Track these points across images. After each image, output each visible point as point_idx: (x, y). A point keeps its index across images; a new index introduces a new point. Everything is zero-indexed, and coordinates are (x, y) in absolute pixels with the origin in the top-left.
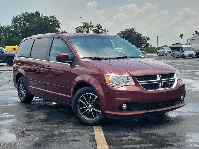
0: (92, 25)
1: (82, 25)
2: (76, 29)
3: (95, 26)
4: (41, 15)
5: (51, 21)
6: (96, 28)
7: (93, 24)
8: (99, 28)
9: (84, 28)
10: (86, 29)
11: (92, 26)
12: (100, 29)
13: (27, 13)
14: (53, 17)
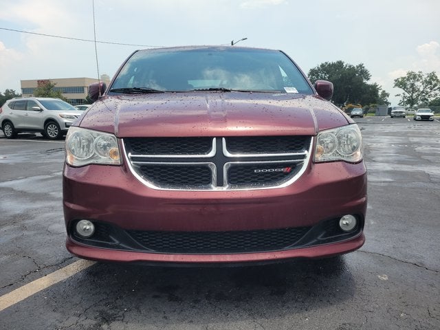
0: (421, 74)
1: (405, 75)
2: (396, 81)
3: (426, 76)
4: (344, 64)
5: (357, 72)
6: (428, 79)
7: (423, 74)
8: (431, 78)
9: (408, 80)
10: (411, 81)
11: (420, 76)
12: (434, 80)
13: (326, 63)
14: (361, 66)
